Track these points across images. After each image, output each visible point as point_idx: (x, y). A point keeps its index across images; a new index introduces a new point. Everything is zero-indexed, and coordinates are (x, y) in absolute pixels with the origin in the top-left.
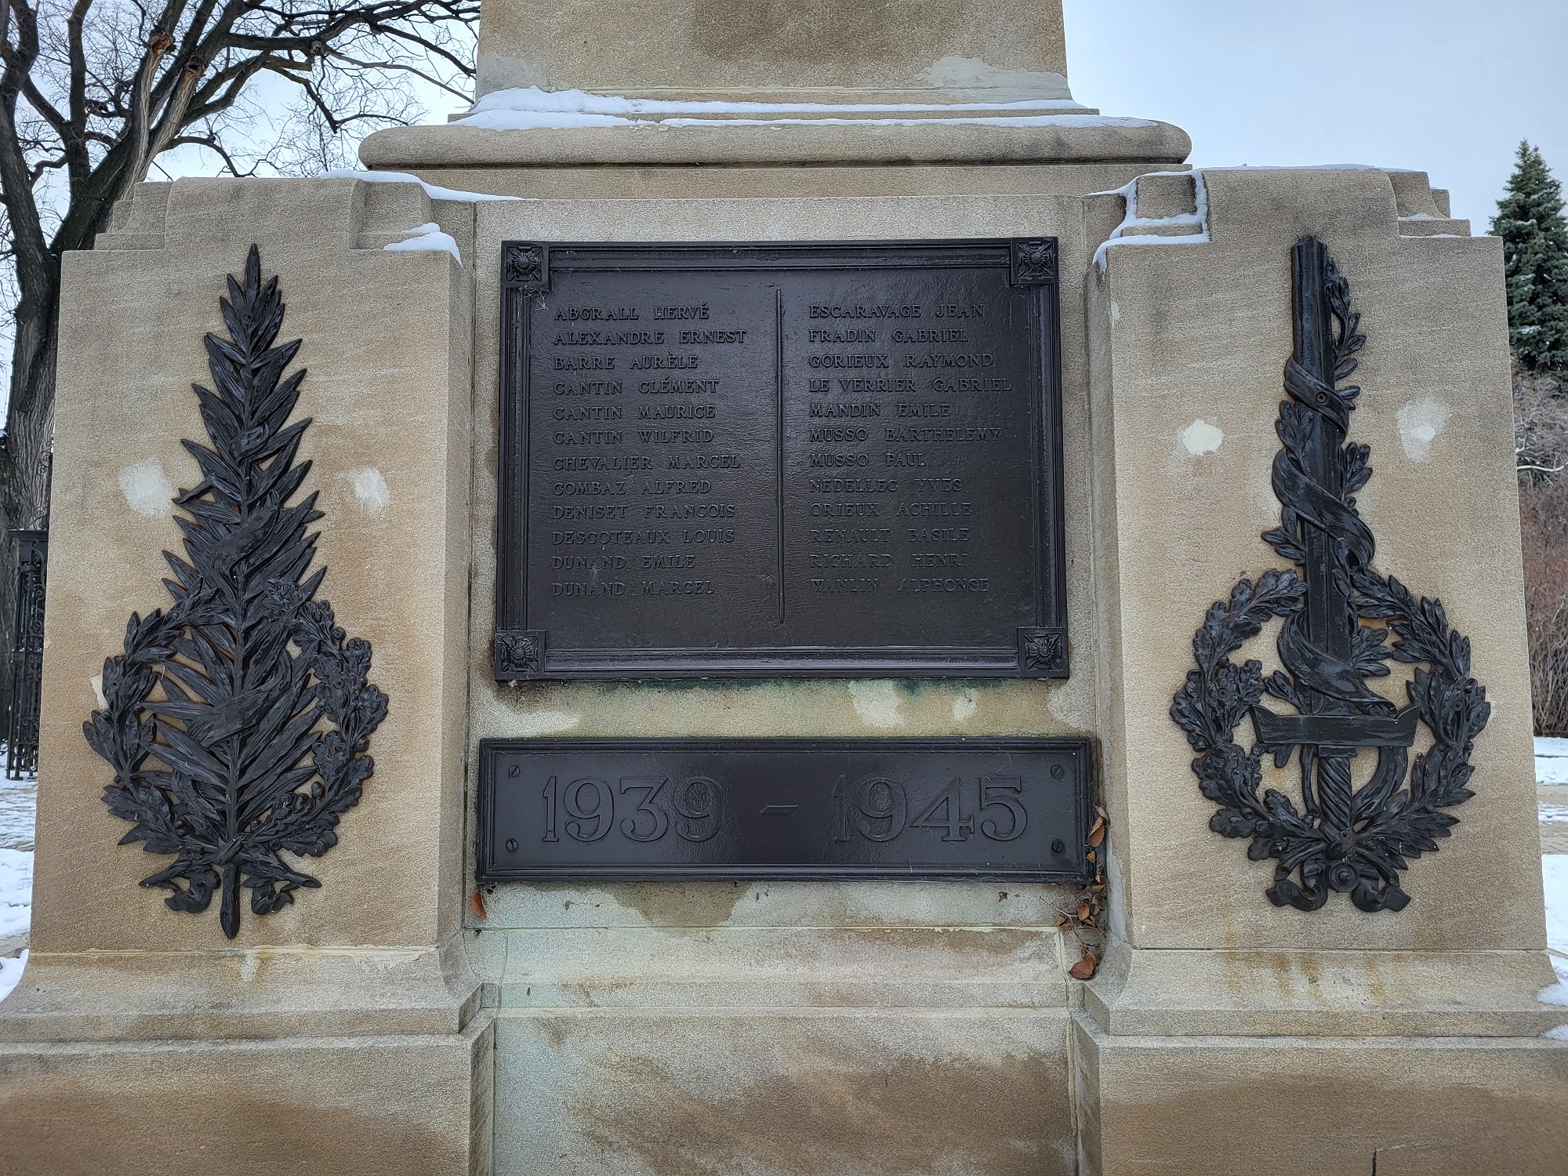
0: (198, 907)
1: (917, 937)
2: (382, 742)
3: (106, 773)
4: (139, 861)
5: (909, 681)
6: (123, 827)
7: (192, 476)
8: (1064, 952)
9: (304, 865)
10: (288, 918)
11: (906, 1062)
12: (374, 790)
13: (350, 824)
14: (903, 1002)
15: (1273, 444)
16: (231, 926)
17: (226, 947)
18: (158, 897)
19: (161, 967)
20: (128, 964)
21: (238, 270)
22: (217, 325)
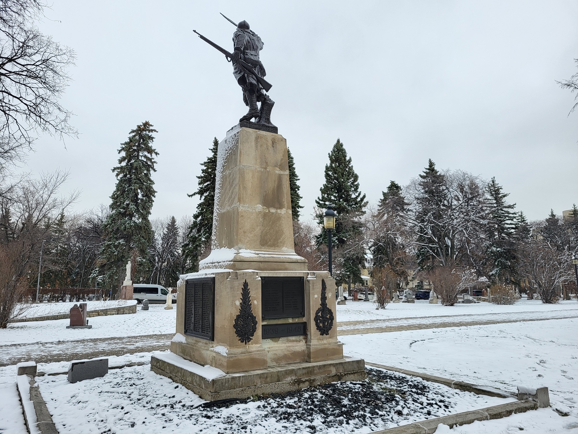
0: (243, 342)
1: (293, 341)
2: (257, 326)
3: (235, 330)
4: (238, 338)
5: (293, 318)
6: (237, 335)
7: (241, 301)
8: (304, 341)
9: (251, 338)
10: (250, 342)
11: (295, 352)
12: (257, 330)
13: (255, 333)
14: (293, 347)
15: (321, 297)
16: (246, 343)
17: (245, 345)
18: (240, 341)
19: (240, 348)
20: (237, 348)
21: (244, 282)
22: (243, 287)
